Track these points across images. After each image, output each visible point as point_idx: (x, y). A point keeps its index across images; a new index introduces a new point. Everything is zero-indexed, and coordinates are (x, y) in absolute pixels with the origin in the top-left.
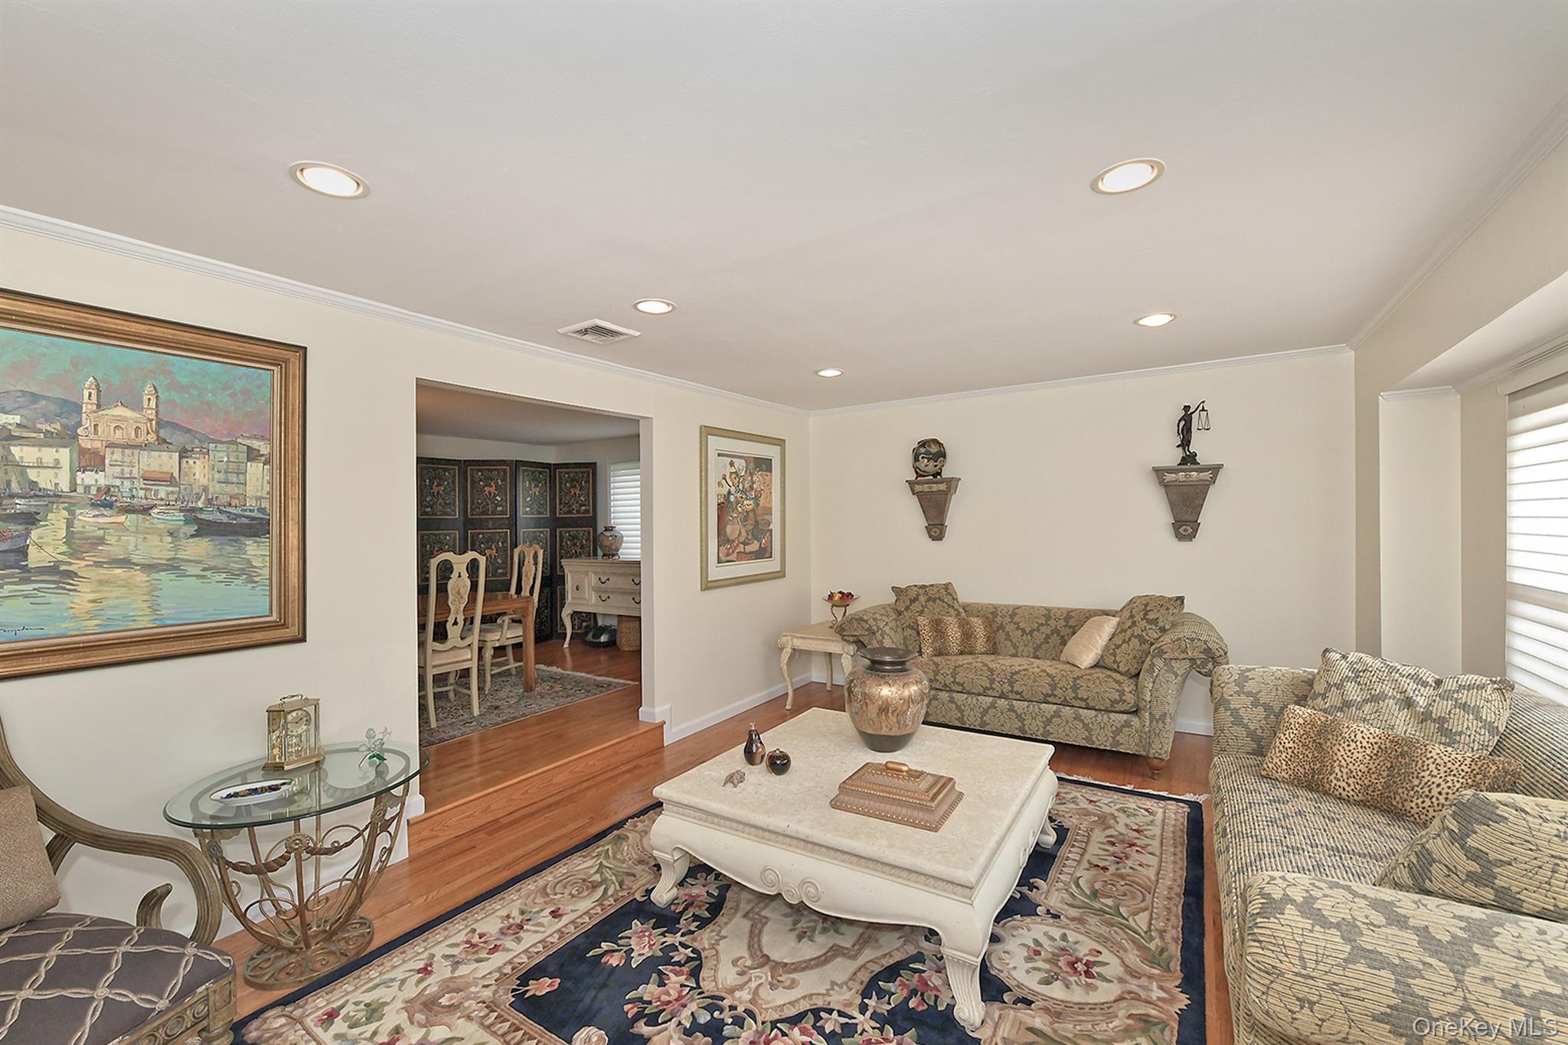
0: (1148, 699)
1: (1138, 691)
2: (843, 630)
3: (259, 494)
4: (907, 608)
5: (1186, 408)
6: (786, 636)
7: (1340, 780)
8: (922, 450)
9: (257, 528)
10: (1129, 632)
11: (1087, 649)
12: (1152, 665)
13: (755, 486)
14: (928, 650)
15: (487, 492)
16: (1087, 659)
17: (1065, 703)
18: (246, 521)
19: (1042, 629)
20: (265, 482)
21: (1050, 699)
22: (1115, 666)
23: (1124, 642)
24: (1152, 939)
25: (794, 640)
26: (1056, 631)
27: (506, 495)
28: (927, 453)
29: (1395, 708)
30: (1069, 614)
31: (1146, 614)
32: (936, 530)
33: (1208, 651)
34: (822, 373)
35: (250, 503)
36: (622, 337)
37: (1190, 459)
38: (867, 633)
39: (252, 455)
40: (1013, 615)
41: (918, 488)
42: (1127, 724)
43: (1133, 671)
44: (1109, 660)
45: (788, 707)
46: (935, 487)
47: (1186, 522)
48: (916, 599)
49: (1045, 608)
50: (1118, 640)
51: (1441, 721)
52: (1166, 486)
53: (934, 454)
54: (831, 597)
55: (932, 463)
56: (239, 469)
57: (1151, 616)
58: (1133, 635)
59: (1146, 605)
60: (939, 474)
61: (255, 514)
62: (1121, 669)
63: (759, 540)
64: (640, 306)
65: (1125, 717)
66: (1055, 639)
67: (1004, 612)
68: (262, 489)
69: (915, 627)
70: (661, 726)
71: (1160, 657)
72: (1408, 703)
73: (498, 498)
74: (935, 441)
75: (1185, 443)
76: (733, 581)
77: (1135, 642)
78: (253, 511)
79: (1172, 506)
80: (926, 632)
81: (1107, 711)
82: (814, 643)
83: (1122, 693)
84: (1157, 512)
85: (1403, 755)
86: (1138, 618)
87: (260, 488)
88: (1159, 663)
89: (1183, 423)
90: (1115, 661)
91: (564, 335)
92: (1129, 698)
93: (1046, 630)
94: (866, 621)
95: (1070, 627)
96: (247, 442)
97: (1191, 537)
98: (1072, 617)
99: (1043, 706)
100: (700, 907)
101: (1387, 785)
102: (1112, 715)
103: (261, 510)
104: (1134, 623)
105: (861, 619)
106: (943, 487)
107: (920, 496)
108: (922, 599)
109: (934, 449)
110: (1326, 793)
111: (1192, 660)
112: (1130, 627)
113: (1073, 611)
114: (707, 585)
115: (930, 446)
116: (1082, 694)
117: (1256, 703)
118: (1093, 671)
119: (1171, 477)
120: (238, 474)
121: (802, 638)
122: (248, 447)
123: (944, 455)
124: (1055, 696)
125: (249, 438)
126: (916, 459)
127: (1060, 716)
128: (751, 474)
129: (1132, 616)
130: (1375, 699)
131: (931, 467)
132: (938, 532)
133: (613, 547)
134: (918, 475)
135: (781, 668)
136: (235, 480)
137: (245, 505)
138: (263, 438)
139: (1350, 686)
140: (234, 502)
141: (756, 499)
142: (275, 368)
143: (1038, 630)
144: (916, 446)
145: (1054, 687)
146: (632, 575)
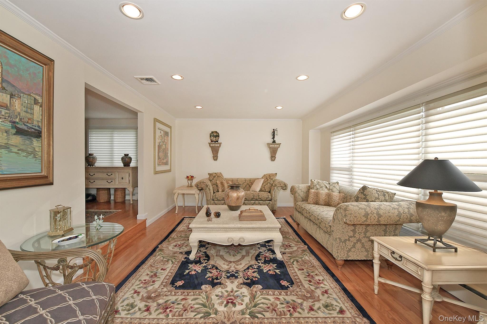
0: (273, 197)
1: (271, 195)
2: (198, 185)
3: (38, 119)
4: (213, 179)
5: (274, 130)
6: (176, 190)
7: (321, 202)
8: (212, 134)
9: (38, 135)
10: (267, 182)
11: (257, 187)
12: (274, 189)
13: (165, 141)
14: (220, 190)
16: (258, 189)
17: (256, 200)
18: (33, 130)
19: (245, 184)
20: (40, 115)
21: (253, 199)
22: (265, 190)
23: (266, 184)
24: (295, 240)
25: (179, 191)
26: (248, 184)
28: (213, 135)
29: (325, 188)
30: (250, 180)
31: (270, 178)
32: (215, 158)
33: (285, 184)
34: (197, 107)
35: (35, 123)
36: (156, 83)
37: (274, 142)
38: (205, 186)
39: (36, 102)
40: (237, 180)
41: (212, 145)
42: (269, 203)
43: (269, 191)
44: (263, 189)
45: (176, 213)
47: (273, 157)
48: (214, 177)
49: (245, 179)
50: (265, 184)
51: (332, 189)
52: (270, 148)
53: (216, 136)
54: (187, 177)
55: (214, 138)
56: (31, 107)
57: (271, 178)
58: (268, 182)
59: (270, 175)
60: (217, 141)
61: (37, 128)
62: (266, 191)
63: (166, 159)
64: (173, 77)
65: (269, 201)
66: (248, 186)
67: (235, 180)
68: (39, 118)
69: (216, 184)
70: (145, 221)
71: (276, 186)
72: (326, 187)
74: (216, 132)
75: (274, 138)
76: (161, 172)
77: (269, 184)
78: (35, 126)
79: (271, 153)
80: (220, 185)
81: (265, 201)
82: (185, 191)
83: (268, 196)
84: (267, 154)
85: (330, 195)
86: (268, 179)
87: (38, 117)
88: (276, 188)
89: (273, 133)
90: (265, 189)
91: (136, 78)
92: (270, 197)
93: (246, 184)
94: (205, 183)
95: (251, 183)
96: (34, 96)
97: (274, 160)
98: (251, 180)
99: (251, 201)
100: (203, 257)
101: (328, 201)
102: (266, 201)
103: (39, 127)
104: (268, 180)
105: (203, 182)
107: (212, 147)
108: (216, 176)
109: (215, 134)
110: (319, 205)
111: (282, 186)
112: (267, 181)
113: (251, 179)
114: (156, 173)
115: (214, 133)
116: (260, 197)
117: (302, 191)
118: (260, 192)
119: (271, 146)
120: (31, 109)
121: (182, 190)
122: (35, 98)
123: (219, 136)
124: (254, 198)
125: (35, 94)
126: (210, 137)
127: (255, 203)
128: (165, 137)
129: (267, 178)
130: (321, 187)
131: (214, 139)
132: (216, 158)
133: (94, 162)
134: (212, 141)
135: (174, 200)
136: (30, 112)
137: (33, 124)
138: (39, 95)
139: (317, 185)
140: (30, 121)
141: (165, 145)
142: (44, 66)
143: (244, 184)
144: (211, 133)
145: (254, 196)
146: (106, 172)
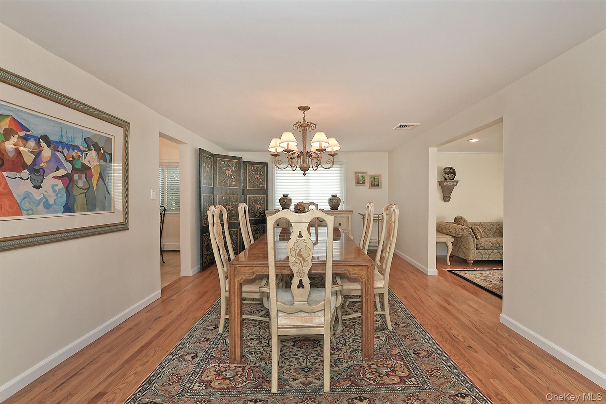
15: (227, 173)
27: (237, 176)
46: (452, 184)
53: (447, 172)
60: (453, 179)
73: (233, 177)
74: (451, 168)
106: (454, 183)
